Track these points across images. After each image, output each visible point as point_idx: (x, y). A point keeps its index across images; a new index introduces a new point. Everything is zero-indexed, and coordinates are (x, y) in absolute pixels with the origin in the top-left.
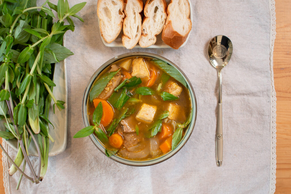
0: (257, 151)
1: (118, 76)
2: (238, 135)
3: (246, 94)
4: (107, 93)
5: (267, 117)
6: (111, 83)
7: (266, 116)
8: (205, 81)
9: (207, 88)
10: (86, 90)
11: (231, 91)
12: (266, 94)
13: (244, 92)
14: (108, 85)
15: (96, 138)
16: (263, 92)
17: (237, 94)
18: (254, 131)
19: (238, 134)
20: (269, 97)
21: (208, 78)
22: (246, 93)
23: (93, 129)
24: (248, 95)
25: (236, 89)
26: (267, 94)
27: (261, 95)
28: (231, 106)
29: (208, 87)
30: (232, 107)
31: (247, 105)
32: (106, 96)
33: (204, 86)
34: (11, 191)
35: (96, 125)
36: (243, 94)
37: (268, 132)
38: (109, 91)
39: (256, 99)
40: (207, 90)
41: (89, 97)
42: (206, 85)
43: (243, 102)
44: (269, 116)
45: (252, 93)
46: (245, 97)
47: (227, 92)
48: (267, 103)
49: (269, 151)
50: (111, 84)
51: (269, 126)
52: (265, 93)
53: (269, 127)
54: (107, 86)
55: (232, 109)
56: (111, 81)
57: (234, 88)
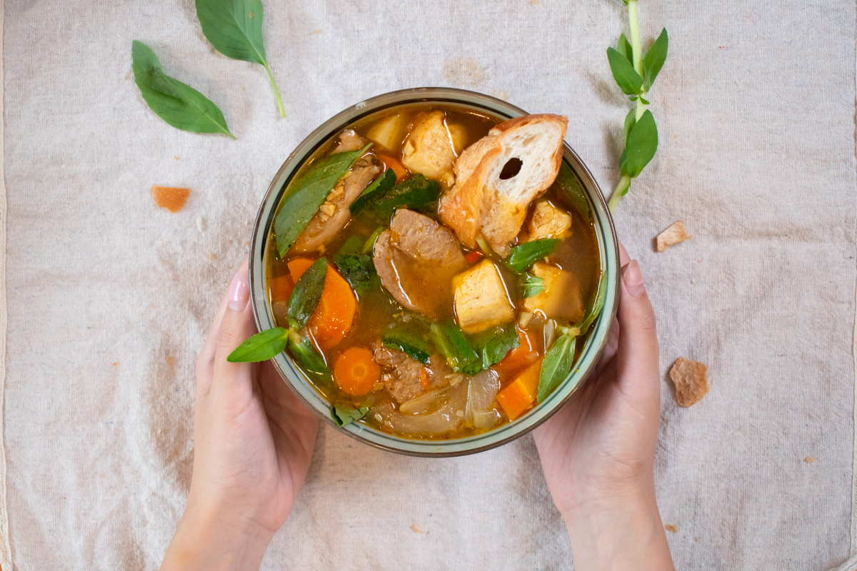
0: (811, 417)
1: (364, 167)
2: (750, 365)
3: (776, 235)
4: (326, 222)
5: (846, 306)
6: (341, 190)
7: (843, 302)
8: (647, 193)
9: (652, 216)
10: (262, 210)
11: (730, 224)
12: (842, 233)
13: (771, 229)
14: (330, 198)
15: (292, 365)
16: (832, 227)
17: (749, 235)
18: (800, 353)
19: (751, 361)
20: (851, 241)
21: (656, 184)
22: (777, 231)
23: (285, 337)
24: (784, 239)
25: (744, 218)
26: (846, 233)
27: (827, 237)
28: (730, 274)
29: (655, 212)
30: (734, 278)
31: (781, 268)
32: (322, 231)
33: (640, 207)
34: (14, 538)
35: (293, 326)
36: (769, 235)
37: (845, 354)
38: (333, 215)
39: (808, 251)
40: (652, 222)
41: (273, 231)
42: (648, 206)
43: (767, 261)
44: (850, 303)
45: (798, 230)
46: (775, 243)
47: (715, 230)
48: (847, 261)
49: (851, 419)
50: (341, 195)
51: (850, 334)
52: (839, 228)
53: (850, 340)
54: (326, 200)
55: (734, 285)
56: (340, 184)
57: (738, 216)
